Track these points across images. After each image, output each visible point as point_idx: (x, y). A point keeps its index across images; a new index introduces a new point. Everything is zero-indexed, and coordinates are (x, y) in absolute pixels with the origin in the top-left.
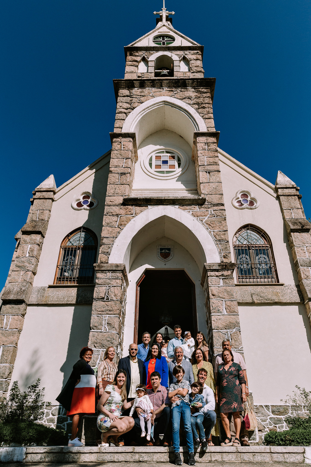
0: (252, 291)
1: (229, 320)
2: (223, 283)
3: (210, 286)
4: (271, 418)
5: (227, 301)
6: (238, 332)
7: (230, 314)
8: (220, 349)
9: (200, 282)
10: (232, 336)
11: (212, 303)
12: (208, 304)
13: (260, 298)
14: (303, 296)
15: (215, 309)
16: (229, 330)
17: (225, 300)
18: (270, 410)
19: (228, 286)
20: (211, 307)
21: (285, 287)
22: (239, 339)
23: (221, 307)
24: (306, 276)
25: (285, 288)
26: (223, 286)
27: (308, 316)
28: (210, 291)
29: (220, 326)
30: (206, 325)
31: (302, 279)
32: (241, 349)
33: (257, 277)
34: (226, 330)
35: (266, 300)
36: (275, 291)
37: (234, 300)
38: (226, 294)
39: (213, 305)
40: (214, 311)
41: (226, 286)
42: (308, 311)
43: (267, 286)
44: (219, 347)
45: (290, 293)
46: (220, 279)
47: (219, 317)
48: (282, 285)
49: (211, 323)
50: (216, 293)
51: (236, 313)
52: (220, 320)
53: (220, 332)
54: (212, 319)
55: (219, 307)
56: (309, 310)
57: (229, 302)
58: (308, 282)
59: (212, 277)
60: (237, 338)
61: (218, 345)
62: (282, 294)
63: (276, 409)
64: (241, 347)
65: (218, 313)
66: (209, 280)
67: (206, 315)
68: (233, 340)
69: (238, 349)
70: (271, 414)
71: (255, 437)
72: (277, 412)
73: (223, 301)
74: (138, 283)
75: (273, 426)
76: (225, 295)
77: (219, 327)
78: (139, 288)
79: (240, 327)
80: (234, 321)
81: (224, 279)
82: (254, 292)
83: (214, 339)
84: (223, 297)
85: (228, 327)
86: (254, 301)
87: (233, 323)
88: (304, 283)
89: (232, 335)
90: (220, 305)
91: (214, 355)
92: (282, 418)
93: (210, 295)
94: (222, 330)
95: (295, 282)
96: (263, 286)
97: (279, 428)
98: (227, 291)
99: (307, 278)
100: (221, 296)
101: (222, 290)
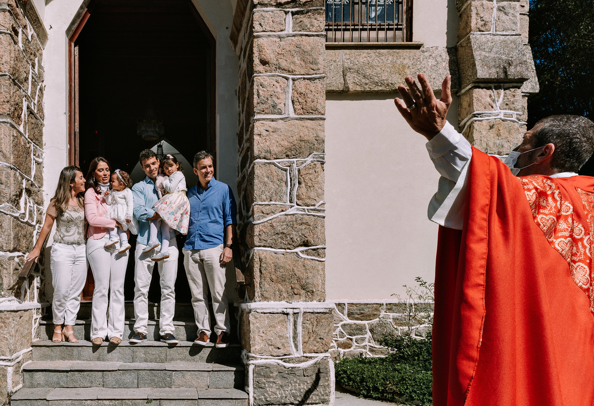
0: (348, 61)
1: (299, 133)
2: (293, 27)
3: (258, 37)
4: (344, 326)
5: (298, 79)
6: (319, 164)
7: (302, 116)
8: (268, 207)
9: (228, 33)
10: (301, 174)
11: (258, 86)
12: (248, 88)
13: (363, 80)
14: (460, 75)
15: (266, 103)
16: (295, 160)
17: (295, 77)
18: (346, 312)
19: (306, 35)
20: (255, 96)
21: (423, 52)
22: (318, 183)
23: (281, 96)
24: (483, 23)
25: (422, 56)
26: (294, 36)
27: (459, 124)
28: (255, 50)
29: (275, 149)
30: (237, 145)
31: (471, 30)
32: (319, 208)
33: (363, 25)
34: (288, 160)
35: (374, 85)
36: (398, 62)
37: (318, 76)
38: (299, 58)
39: (261, 93)
40: (261, 107)
41: (302, 35)
42: (464, 112)
43: (382, 51)
44: (266, 203)
45: (433, 68)
46: (286, 13)
47: (273, 124)
48: (418, 47)
49: (251, 140)
50: (272, 56)
51: (320, 113)
52: (275, 132)
53: (274, 164)
54: (255, 128)
55: (275, 95)
56: (468, 109)
57: (303, 83)
58: (484, 40)
59: (265, 9)
60: (315, 179)
61: (264, 197)
62: (414, 70)
63: (356, 309)
64: (321, 202)
65: (272, 114)
66: (256, 16)
67: (239, 120)
68: (303, 185)
69: (312, 208)
70: (346, 317)
71: (327, 397)
72: (358, 314)
73: (287, 79)
74: (71, 33)
75: (345, 338)
76: (294, 63)
77: (273, 152)
78: (77, 48)
79: (324, 152)
80: (311, 137)
81: (297, 13)
82: (352, 65)
83: (256, 181)
84: (290, 70)
85: (292, 152)
86: (348, 88)
87: (308, 141)
88: (473, 41)
89: (303, 172)
90: (280, 91)
91: (254, 223)
92: (364, 325)
93: (256, 61)
94: (278, 160)
95: (448, 42)
96: (374, 51)
97: (356, 341)
98: (303, 50)
99: (482, 29)
100: (284, 64)
101: (288, 49)
